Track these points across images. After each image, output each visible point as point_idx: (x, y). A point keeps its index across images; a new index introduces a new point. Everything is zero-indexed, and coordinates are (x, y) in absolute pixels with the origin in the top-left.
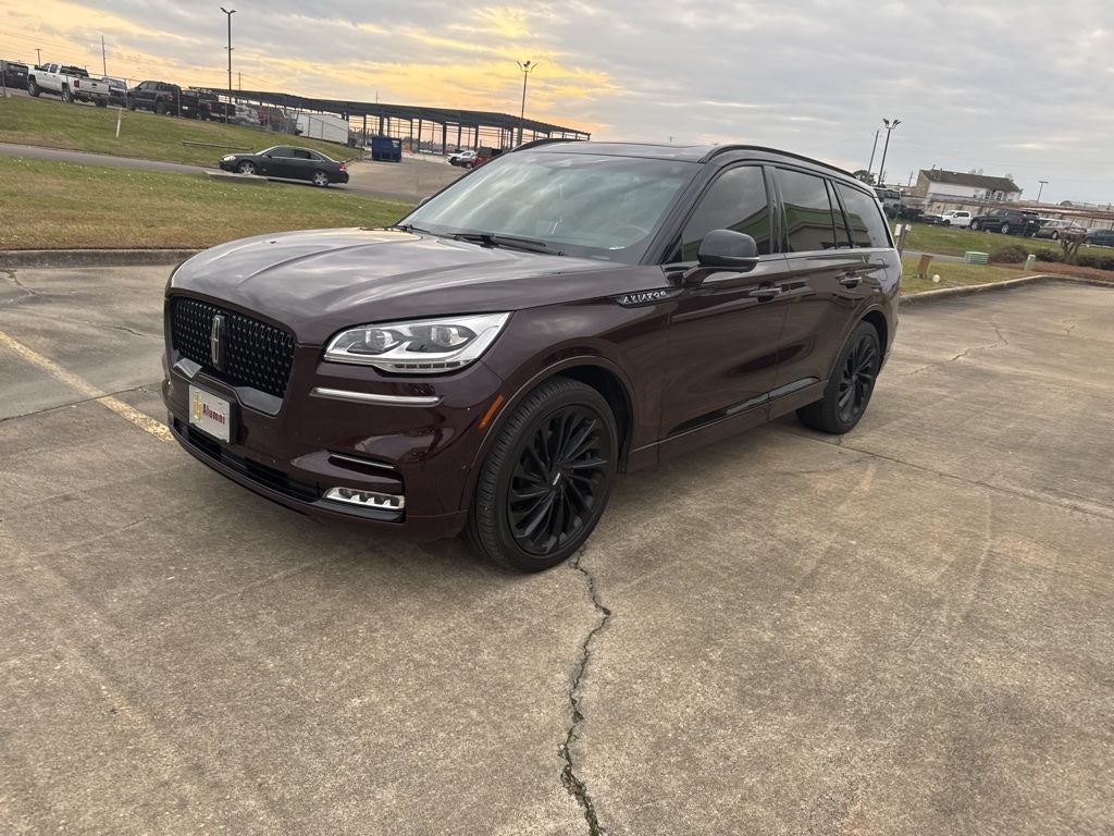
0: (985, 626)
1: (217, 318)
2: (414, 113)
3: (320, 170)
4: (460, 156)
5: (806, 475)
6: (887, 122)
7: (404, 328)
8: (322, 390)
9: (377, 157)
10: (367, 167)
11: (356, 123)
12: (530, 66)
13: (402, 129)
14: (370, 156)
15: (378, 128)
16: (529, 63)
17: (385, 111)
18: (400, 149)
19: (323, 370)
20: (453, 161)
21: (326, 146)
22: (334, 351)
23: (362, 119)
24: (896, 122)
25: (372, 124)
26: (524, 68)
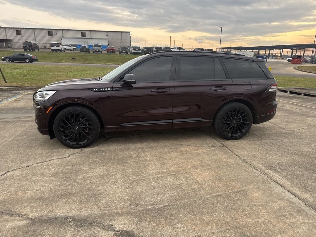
3: (26, 59)
20: (288, 61)
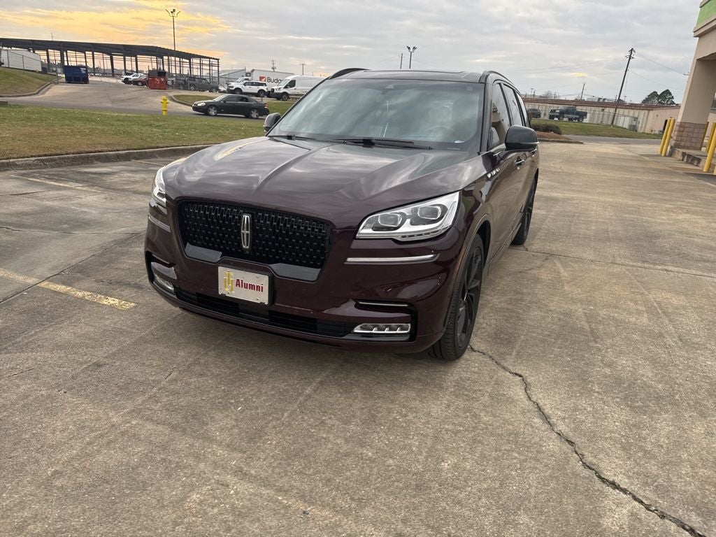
0: (693, 343)
1: (246, 217)
2: (87, 47)
4: (131, 77)
5: (529, 271)
6: (409, 48)
7: (406, 210)
8: (349, 259)
9: (69, 80)
10: (66, 89)
11: (42, 55)
12: (176, 13)
13: (78, 59)
14: (64, 80)
15: (59, 58)
16: (174, 10)
17: (63, 47)
18: (86, 74)
19: (355, 245)
20: (126, 81)
21: (27, 74)
22: (365, 231)
23: (45, 52)
24: (414, 48)
25: (55, 56)
26: (171, 14)
